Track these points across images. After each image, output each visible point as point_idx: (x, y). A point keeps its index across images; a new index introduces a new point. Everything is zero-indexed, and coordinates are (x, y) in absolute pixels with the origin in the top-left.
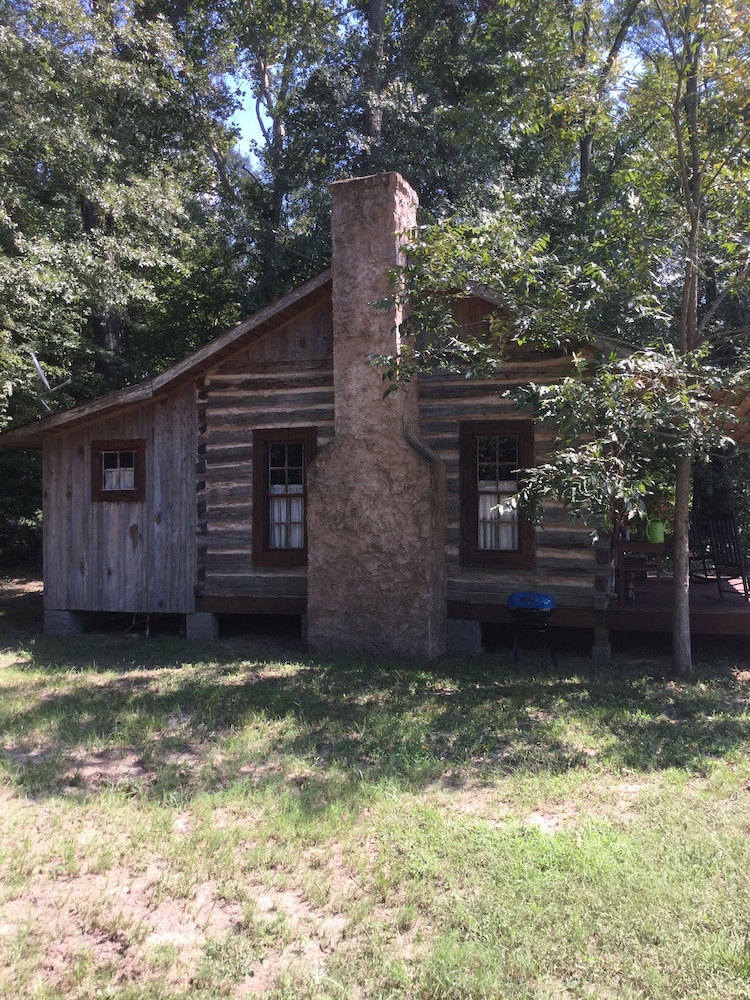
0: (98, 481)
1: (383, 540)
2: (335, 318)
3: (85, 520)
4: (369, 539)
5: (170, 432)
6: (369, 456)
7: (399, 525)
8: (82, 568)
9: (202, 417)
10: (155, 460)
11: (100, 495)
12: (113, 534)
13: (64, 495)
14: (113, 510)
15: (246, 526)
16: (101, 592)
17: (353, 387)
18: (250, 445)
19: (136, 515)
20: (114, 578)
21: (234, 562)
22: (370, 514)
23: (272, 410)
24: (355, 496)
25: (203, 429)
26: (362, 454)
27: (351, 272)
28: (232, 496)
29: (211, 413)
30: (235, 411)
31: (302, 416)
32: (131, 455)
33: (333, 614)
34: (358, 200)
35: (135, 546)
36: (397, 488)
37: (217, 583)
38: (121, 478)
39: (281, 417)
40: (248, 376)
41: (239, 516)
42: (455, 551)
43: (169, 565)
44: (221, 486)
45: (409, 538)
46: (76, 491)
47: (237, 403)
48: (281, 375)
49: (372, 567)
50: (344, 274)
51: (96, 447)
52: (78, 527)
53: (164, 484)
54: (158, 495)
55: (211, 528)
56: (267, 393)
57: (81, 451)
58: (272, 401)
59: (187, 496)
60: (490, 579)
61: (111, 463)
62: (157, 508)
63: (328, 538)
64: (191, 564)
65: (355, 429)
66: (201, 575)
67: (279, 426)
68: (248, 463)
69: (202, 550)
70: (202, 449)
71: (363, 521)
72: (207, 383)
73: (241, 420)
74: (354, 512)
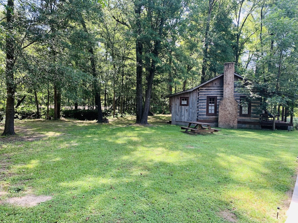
0: (181, 103)
1: (230, 112)
2: (224, 81)
3: (178, 108)
4: (228, 112)
5: (193, 96)
6: (229, 101)
7: (233, 110)
8: (178, 115)
9: (198, 94)
10: (190, 100)
11: (181, 105)
12: (183, 111)
13: (175, 105)
14: (183, 107)
15: (205, 110)
16: (181, 119)
17: (226, 91)
18: (206, 98)
19: (187, 107)
20: (183, 117)
21: (203, 115)
22: (229, 108)
23: (210, 93)
24: (226, 106)
25: (198, 96)
26: (228, 100)
27: (227, 75)
28: (203, 105)
29: (200, 93)
30: (204, 93)
31: (215, 94)
32: (187, 99)
33: (222, 122)
34: (228, 66)
35: (187, 112)
36: (233, 105)
37: (200, 118)
38: (185, 102)
39: (211, 94)
40: (206, 88)
41: (204, 108)
42: (239, 114)
43: (192, 115)
44: (201, 104)
45: (235, 112)
46: (177, 104)
47: (204, 92)
48: (212, 88)
49: (229, 116)
50: (226, 75)
51: (181, 98)
52: (177, 109)
53: (192, 103)
54: (191, 105)
55: (199, 110)
56: (209, 91)
57: (178, 98)
58: (210, 92)
59: (196, 105)
60: (244, 118)
61: (183, 100)
62: (191, 107)
63: (222, 112)
64: (196, 115)
65: (227, 97)
66: (198, 117)
67: (211, 95)
68: (206, 101)
69: (198, 113)
70: (198, 98)
71: (228, 109)
72: (200, 89)
73: (205, 95)
74: (226, 108)
